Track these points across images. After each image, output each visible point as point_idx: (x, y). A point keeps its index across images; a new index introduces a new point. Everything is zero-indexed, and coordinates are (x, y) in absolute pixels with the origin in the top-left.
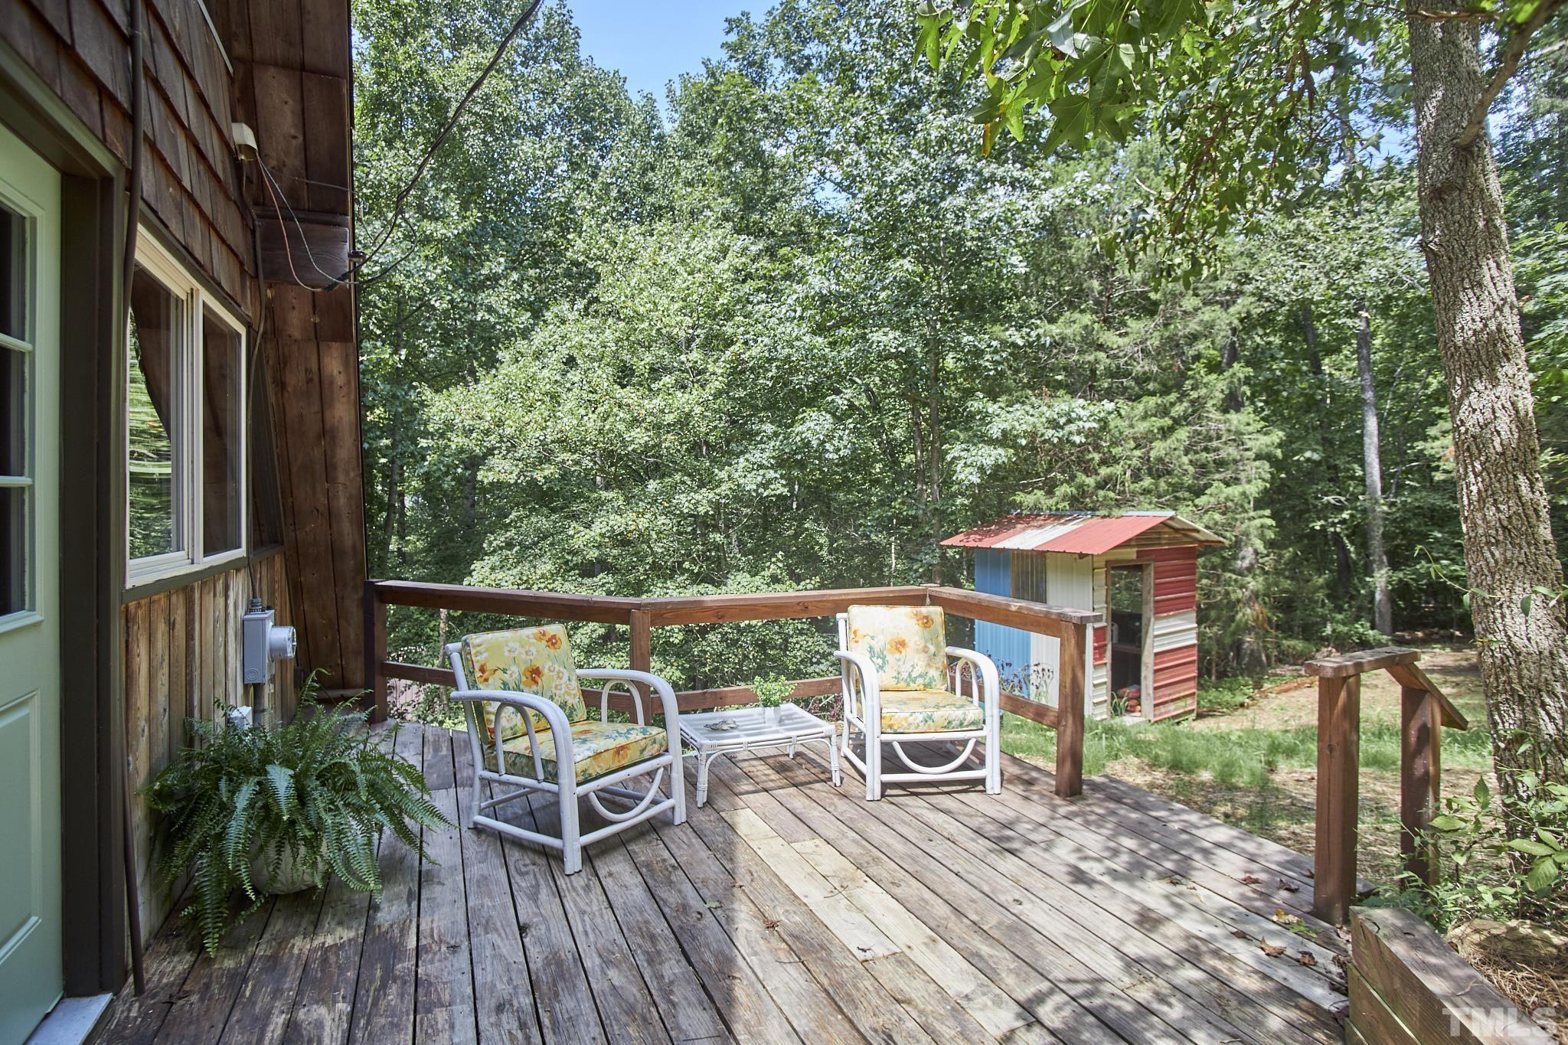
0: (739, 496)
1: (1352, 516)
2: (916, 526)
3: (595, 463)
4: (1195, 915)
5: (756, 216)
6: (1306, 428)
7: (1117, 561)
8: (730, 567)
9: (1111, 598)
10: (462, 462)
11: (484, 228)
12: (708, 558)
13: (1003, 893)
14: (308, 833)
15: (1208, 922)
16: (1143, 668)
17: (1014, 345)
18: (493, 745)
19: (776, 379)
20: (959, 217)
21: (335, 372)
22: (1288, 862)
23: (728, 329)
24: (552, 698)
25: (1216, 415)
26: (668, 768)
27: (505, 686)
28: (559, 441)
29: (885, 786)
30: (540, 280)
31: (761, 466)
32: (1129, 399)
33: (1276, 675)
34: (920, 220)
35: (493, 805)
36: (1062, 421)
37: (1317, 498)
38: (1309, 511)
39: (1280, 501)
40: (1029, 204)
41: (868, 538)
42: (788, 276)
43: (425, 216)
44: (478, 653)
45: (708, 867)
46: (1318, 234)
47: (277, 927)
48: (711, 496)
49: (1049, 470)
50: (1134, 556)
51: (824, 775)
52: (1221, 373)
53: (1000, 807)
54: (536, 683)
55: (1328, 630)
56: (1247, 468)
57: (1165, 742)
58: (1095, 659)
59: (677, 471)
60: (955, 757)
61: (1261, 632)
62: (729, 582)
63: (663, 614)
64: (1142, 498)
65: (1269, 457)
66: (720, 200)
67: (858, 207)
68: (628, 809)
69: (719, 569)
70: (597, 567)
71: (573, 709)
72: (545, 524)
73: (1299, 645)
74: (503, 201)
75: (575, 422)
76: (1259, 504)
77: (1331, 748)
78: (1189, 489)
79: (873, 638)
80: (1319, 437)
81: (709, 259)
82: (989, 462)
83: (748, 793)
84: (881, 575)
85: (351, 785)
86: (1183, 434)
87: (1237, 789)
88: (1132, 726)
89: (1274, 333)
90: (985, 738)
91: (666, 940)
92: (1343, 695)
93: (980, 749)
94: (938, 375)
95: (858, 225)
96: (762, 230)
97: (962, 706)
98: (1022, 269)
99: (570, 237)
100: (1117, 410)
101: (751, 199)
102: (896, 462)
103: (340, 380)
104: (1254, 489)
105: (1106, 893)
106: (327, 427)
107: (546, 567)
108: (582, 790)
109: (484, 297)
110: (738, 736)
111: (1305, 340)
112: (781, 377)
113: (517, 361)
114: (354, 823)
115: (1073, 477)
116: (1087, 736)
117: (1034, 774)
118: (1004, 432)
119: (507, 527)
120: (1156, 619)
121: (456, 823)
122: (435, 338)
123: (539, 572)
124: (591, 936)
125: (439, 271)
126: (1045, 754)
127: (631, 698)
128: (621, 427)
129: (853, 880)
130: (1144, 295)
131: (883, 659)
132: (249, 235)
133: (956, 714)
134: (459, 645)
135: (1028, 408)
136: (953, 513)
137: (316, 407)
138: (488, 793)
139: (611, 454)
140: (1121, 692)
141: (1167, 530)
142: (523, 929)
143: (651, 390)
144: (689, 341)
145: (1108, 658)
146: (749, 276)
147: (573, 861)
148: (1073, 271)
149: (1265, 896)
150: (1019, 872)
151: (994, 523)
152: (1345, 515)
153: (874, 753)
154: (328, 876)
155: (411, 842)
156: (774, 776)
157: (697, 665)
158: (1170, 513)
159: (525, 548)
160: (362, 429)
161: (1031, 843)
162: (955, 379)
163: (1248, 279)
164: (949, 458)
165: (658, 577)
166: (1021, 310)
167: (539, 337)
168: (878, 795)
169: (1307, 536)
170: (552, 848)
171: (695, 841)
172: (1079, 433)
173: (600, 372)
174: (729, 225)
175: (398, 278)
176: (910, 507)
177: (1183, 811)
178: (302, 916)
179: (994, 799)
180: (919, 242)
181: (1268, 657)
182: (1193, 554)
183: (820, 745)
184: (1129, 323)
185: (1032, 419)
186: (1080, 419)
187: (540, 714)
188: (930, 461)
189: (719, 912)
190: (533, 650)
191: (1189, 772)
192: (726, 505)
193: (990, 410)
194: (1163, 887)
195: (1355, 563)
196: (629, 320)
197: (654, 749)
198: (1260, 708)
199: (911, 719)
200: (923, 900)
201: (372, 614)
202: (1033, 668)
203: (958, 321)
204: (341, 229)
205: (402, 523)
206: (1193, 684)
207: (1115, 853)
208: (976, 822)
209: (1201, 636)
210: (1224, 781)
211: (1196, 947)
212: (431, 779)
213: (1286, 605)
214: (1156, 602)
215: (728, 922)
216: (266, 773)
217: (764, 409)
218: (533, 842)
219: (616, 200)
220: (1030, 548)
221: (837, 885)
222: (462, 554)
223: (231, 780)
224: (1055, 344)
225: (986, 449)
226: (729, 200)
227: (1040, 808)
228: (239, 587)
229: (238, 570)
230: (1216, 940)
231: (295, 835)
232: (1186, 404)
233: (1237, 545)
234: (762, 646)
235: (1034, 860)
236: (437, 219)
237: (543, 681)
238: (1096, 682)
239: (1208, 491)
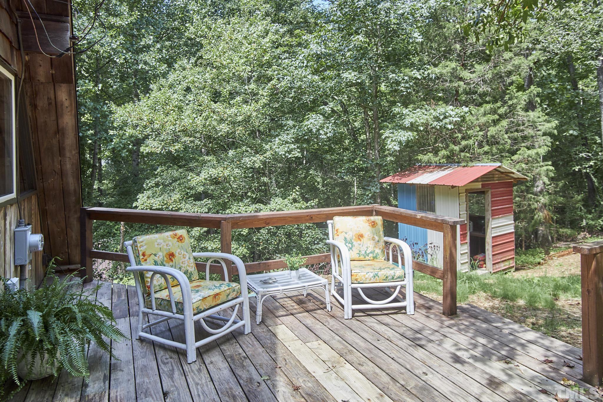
0: (276, 158)
1: (595, 163)
2: (366, 172)
3: (202, 142)
4: (518, 380)
5: (282, 14)
6: (570, 118)
7: (471, 189)
8: (272, 195)
9: (469, 208)
10: (132, 142)
11: (141, 20)
12: (260, 190)
13: (417, 369)
14: (49, 347)
15: (526, 384)
16: (486, 245)
17: (416, 78)
18: (149, 295)
19: (294, 98)
20: (388, 12)
21: (64, 100)
22: (568, 351)
23: (269, 73)
24: (180, 269)
25: (522, 113)
26: (241, 304)
27: (156, 263)
28: (183, 131)
29: (354, 311)
30: (171, 47)
31: (287, 142)
32: (476, 105)
33: (556, 247)
34: (367, 15)
35: (149, 326)
36: (441, 117)
37: (576, 154)
38: (572, 161)
39: (556, 156)
40: (423, 6)
41: (342, 178)
42: (299, 45)
43: (110, 14)
44: (141, 246)
45: (263, 358)
46: (576, 16)
47: (32, 399)
48: (261, 158)
49: (436, 142)
50: (480, 187)
51: (322, 306)
52: (524, 91)
53: (414, 322)
54: (172, 261)
55: (584, 223)
56: (539, 140)
57: (499, 284)
58: (461, 240)
59: (244, 145)
60: (390, 295)
61: (548, 225)
62: (272, 202)
63: (237, 222)
64: (484, 156)
65: (551, 135)
66: (264, 6)
67: (335, 9)
68: (220, 326)
69: (266, 195)
70: (203, 196)
71: (191, 274)
72: (176, 174)
73: (568, 231)
74: (152, 7)
75: (191, 121)
76: (545, 159)
77: (589, 291)
78: (508, 151)
79: (346, 233)
80: (576, 122)
81: (259, 36)
82: (404, 139)
83: (283, 316)
84: (349, 197)
85: (73, 319)
86: (505, 123)
87: (539, 309)
88: (482, 275)
89: (552, 68)
90: (406, 285)
91: (241, 398)
92: (594, 263)
93: (403, 290)
94: (378, 94)
95: (335, 18)
96: (286, 21)
97: (393, 269)
98: (420, 40)
99: (187, 25)
100: (470, 111)
101: (280, 5)
102: (356, 139)
103: (67, 103)
104: (543, 151)
105: (471, 368)
106: (60, 127)
107: (176, 196)
108: (196, 318)
109: (142, 57)
110: (277, 286)
111: (569, 72)
112: (296, 97)
113: (160, 90)
114: (75, 340)
115: (448, 146)
116: (459, 281)
117: (431, 304)
118: (412, 124)
119: (155, 176)
120: (493, 219)
121: (130, 338)
122: (116, 78)
123: (173, 199)
124: (202, 397)
125: (118, 43)
126: (437, 291)
127: (221, 267)
128: (215, 123)
129: (338, 363)
130: (483, 52)
131: (352, 244)
132: (14, 26)
133: (390, 273)
134: (131, 242)
135: (424, 111)
136: (386, 165)
137: (54, 118)
138: (147, 319)
139: (209, 137)
140: (475, 257)
141: (497, 173)
142: (165, 394)
143: (230, 104)
144: (249, 79)
145: (468, 240)
146: (280, 45)
147: (192, 356)
148: (446, 40)
149: (556, 370)
150: (425, 357)
151: (407, 170)
152: (592, 163)
153: (348, 294)
154: (60, 369)
155: (106, 349)
156: (296, 307)
157: (255, 246)
158: (498, 164)
159: (165, 186)
160: (78, 126)
161: (431, 341)
162: (386, 96)
163: (538, 42)
164: (383, 137)
165: (235, 200)
166: (420, 61)
167: (172, 77)
168: (350, 317)
169: (571, 174)
170: (181, 349)
171: (256, 343)
172: (450, 123)
173: (203, 95)
174: (269, 19)
175: (97, 47)
176: (364, 162)
177: (510, 323)
178: (46, 391)
179: (411, 317)
180: (366, 26)
181: (552, 238)
182: (511, 185)
183: (320, 289)
184: (476, 66)
185: (426, 117)
186: (451, 116)
187: (174, 277)
188: (373, 138)
189: (269, 382)
190: (170, 243)
191: (512, 300)
192: (269, 162)
193: (404, 112)
194: (501, 365)
195: (598, 188)
196: (218, 68)
197: (233, 295)
198: (549, 265)
199: (367, 276)
200: (375, 373)
201: (85, 225)
202: (429, 245)
203: (387, 67)
204: (65, 24)
205: (100, 175)
206: (513, 252)
207: (475, 346)
208: (402, 330)
209: (516, 227)
210: (531, 305)
211: (521, 399)
212: (116, 312)
213: (560, 210)
214: (492, 210)
215: (274, 388)
216: (27, 315)
217: (288, 113)
218: (171, 346)
219: (210, 6)
220: (426, 183)
221: (330, 366)
222: (132, 190)
223: (7, 319)
224: (438, 78)
225: (402, 132)
226: (269, 6)
227: (435, 322)
228: (12, 214)
229: (11, 205)
230: (531, 395)
231: (42, 348)
232: (506, 108)
233: (534, 180)
234: (289, 235)
235: (433, 350)
236: (117, 16)
237: (176, 260)
238: (462, 252)
239: (518, 153)
